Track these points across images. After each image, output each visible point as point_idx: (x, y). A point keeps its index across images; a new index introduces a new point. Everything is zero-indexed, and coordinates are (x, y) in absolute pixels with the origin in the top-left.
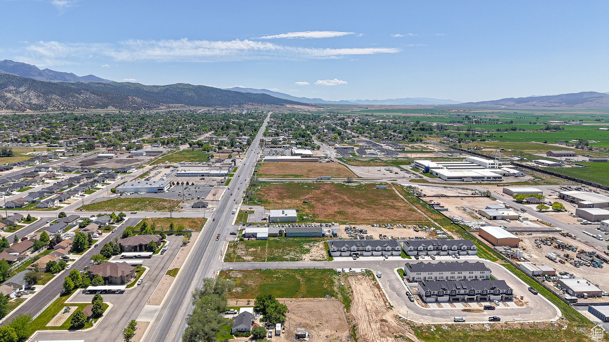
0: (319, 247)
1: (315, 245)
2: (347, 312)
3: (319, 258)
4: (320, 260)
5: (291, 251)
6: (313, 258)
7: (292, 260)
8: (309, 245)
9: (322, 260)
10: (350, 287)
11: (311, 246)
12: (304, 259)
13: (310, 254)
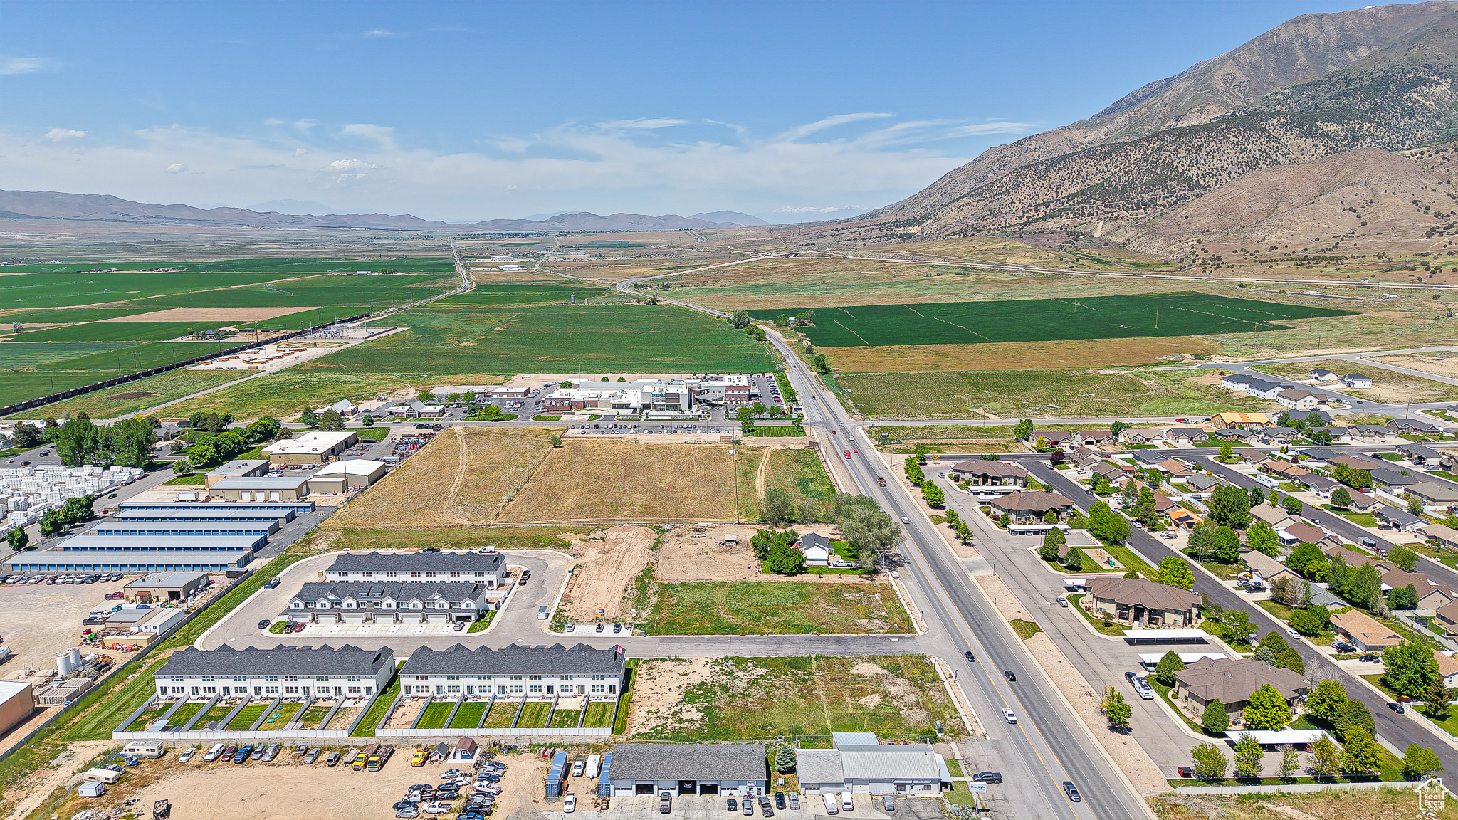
0: (649, 712)
1: (658, 722)
2: (652, 564)
3: (665, 666)
4: (664, 660)
5: (746, 695)
6: (681, 669)
7: (740, 662)
8: (680, 721)
9: (657, 660)
10: (624, 598)
11: (674, 714)
12: (709, 665)
13: (685, 681)
